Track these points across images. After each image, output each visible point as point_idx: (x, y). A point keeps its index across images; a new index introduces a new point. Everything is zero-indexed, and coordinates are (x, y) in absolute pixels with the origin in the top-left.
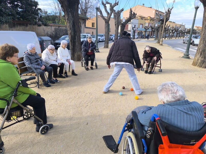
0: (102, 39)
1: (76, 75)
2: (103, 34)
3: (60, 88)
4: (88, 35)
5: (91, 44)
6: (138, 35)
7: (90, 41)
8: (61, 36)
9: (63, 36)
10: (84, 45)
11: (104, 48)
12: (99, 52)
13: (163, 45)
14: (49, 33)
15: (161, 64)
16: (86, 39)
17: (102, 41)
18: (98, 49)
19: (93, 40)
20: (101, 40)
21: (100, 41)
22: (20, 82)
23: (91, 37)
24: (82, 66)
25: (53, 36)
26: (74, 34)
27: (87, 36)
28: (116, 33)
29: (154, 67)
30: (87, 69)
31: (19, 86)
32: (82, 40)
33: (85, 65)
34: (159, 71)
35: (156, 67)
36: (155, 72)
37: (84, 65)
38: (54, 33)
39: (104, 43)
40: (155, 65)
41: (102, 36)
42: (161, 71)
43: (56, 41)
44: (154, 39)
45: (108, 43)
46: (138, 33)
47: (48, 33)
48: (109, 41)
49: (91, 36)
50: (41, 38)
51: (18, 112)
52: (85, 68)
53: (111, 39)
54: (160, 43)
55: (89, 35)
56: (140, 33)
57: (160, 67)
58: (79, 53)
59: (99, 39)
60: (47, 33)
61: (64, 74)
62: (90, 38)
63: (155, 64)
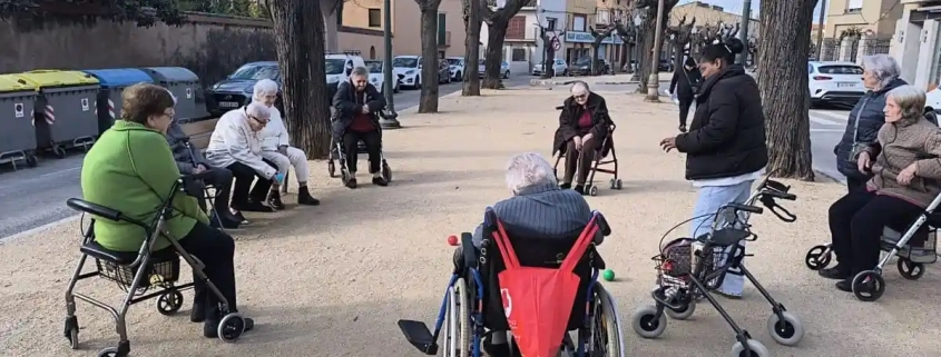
0: (413, 76)
1: (315, 202)
2: (415, 57)
3: (258, 239)
4: (351, 62)
5: (365, 95)
6: (568, 61)
7: (361, 84)
8: (238, 67)
9: (245, 63)
10: (341, 98)
11: (420, 111)
12: (397, 126)
13: (660, 98)
14: (185, 52)
15: (615, 161)
16: (342, 78)
17: (413, 84)
18: (396, 115)
19: (375, 80)
20: (410, 80)
21: (406, 83)
22: (181, 181)
23: (368, 68)
24: (332, 176)
25: (201, 63)
26: (302, 56)
27: (347, 66)
28: (468, 51)
29: (591, 172)
30: (352, 184)
31: (177, 190)
32: (330, 78)
33: (344, 167)
34: (613, 188)
35: (597, 173)
36: (595, 187)
37: (338, 171)
38: (205, 52)
39: (419, 91)
40: (593, 165)
41: (414, 65)
42: (617, 186)
43: (215, 87)
44: (630, 76)
45: (435, 94)
46: (569, 50)
47: (181, 50)
48: (440, 87)
49: (366, 63)
50: (154, 72)
51: (167, 266)
52: (344, 179)
53: (454, 76)
54: (646, 92)
55: (358, 61)
56: (577, 52)
57: (615, 173)
58: (319, 127)
59: (401, 76)
60: (177, 53)
61: (270, 199)
62: (361, 71)
63: (593, 163)
